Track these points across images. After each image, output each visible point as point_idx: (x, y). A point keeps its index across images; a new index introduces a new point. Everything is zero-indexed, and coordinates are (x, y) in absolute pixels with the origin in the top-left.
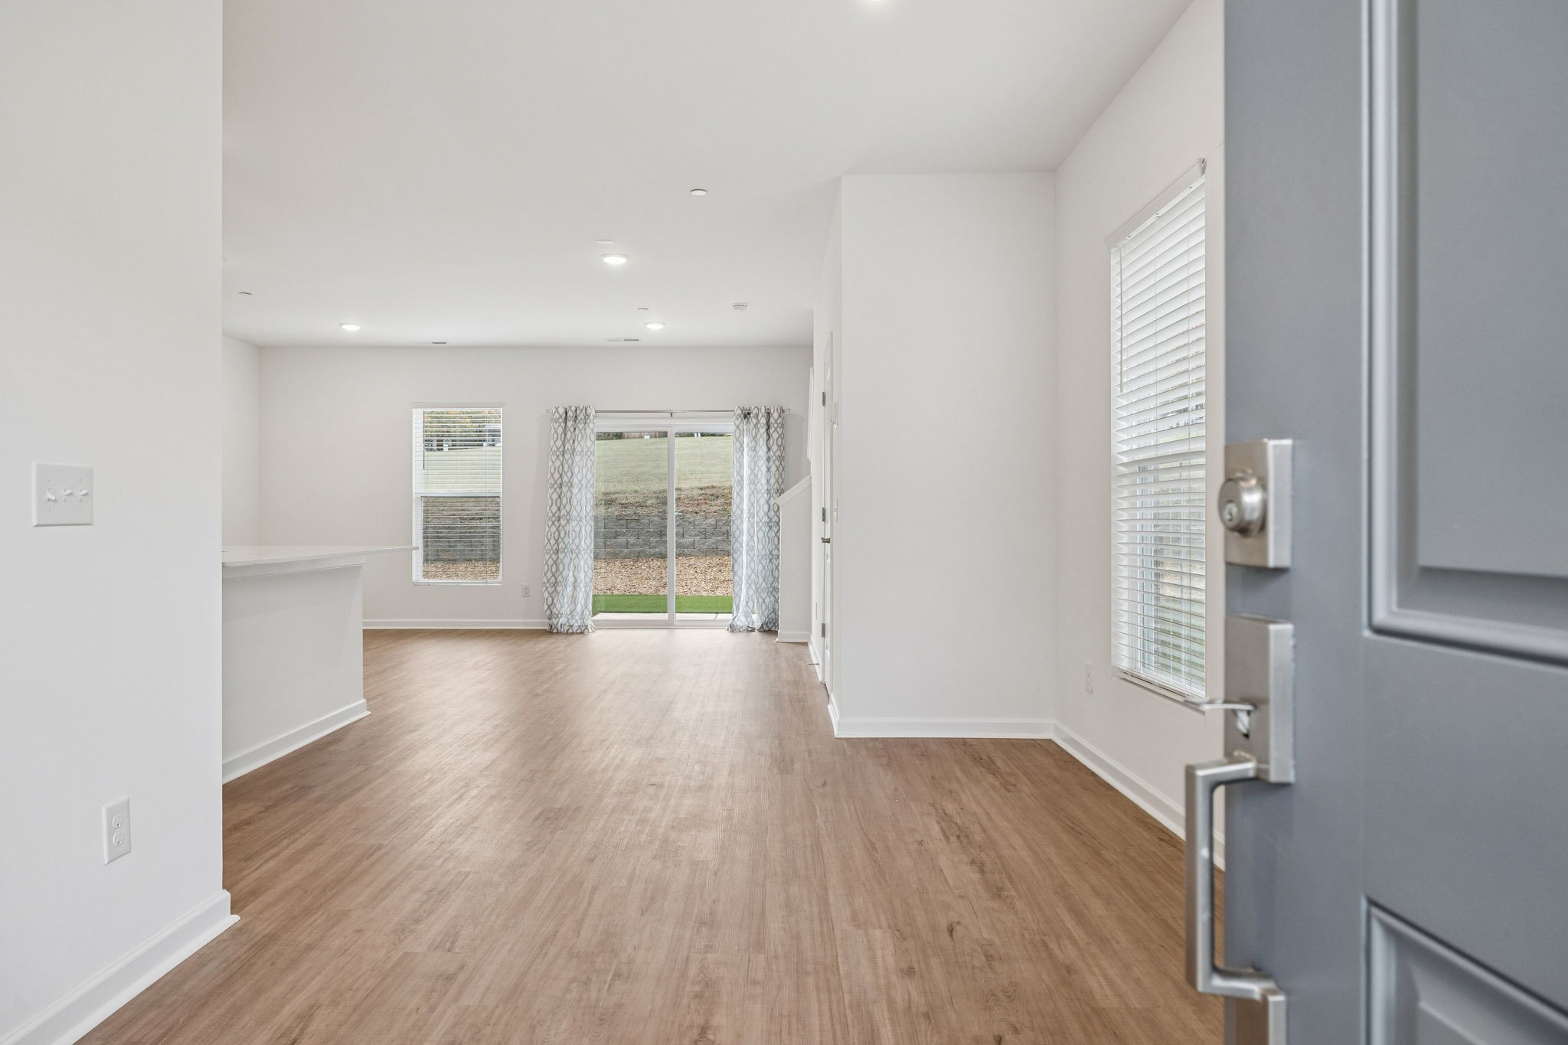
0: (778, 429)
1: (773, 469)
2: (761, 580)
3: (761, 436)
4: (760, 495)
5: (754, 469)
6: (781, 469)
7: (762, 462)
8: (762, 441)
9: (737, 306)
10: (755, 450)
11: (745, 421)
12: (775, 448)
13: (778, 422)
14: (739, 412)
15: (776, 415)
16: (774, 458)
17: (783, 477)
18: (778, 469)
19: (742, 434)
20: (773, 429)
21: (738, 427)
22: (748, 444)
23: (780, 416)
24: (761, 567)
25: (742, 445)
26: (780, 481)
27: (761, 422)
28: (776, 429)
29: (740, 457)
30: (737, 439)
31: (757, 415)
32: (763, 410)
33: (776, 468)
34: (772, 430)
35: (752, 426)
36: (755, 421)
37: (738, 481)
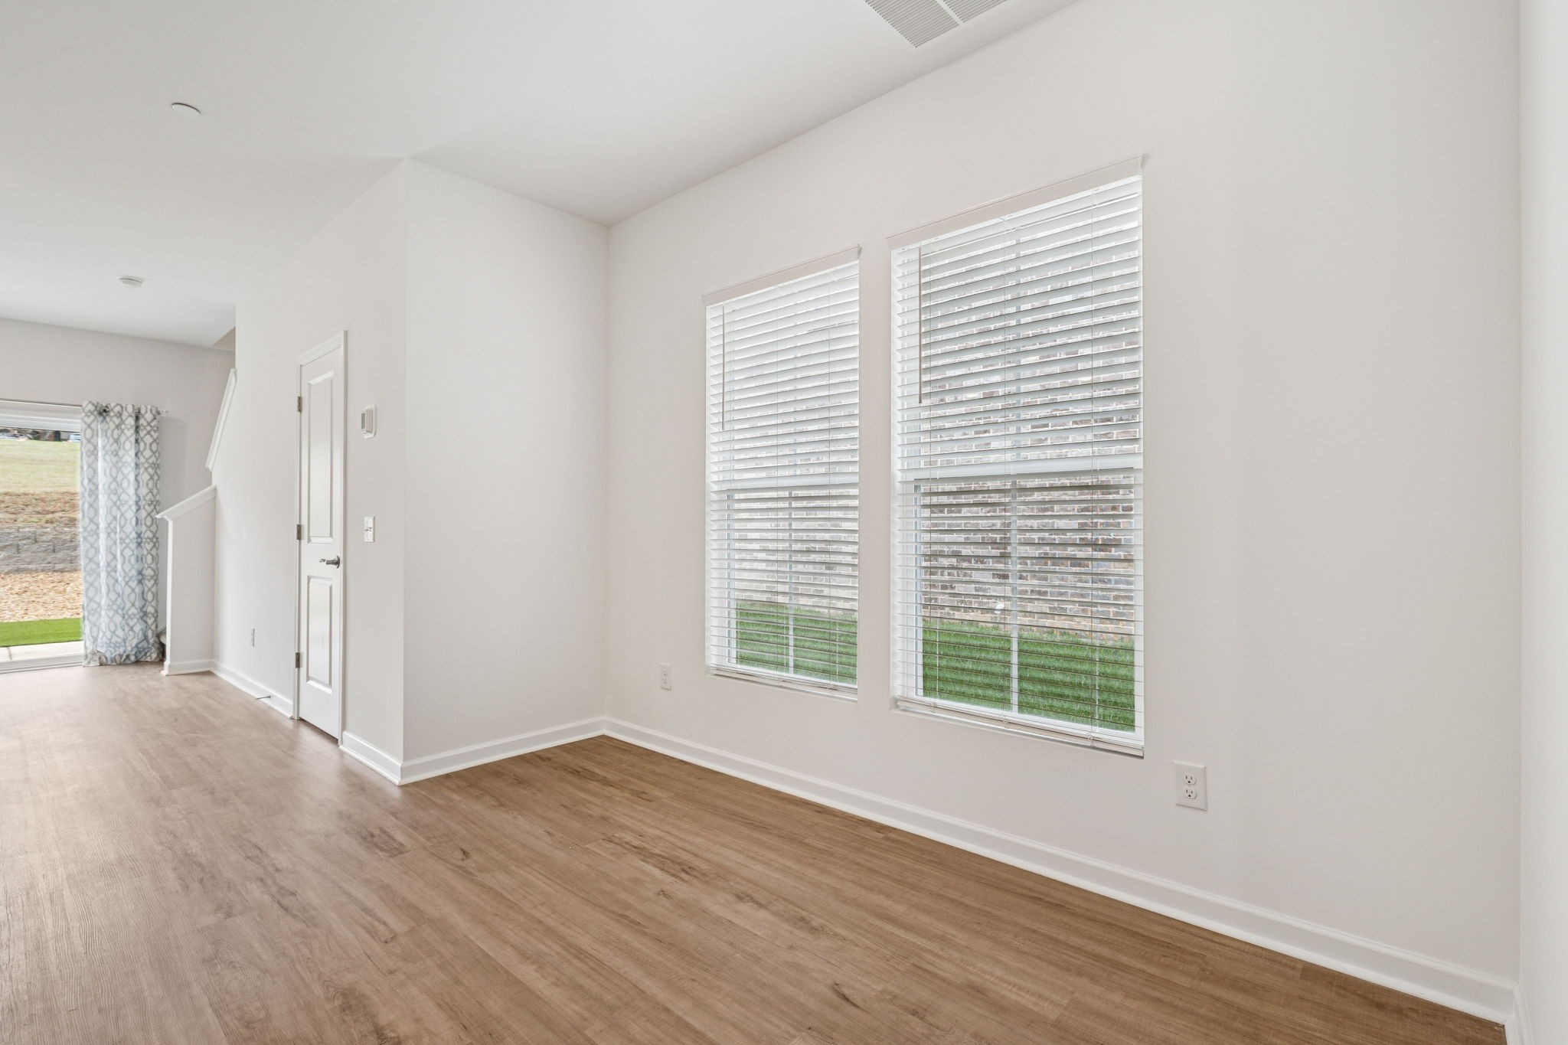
0: (152, 433)
1: (145, 477)
2: (128, 605)
3: (128, 438)
4: (126, 507)
5: (117, 477)
6: (156, 478)
7: (129, 469)
8: (129, 446)
9: (128, 280)
10: (117, 455)
11: (101, 419)
12: (147, 453)
13: (153, 424)
14: (91, 407)
15: (149, 417)
16: (146, 465)
17: (159, 487)
18: (152, 478)
19: (95, 433)
20: (145, 432)
21: (89, 426)
22: (104, 447)
23: (155, 418)
24: (128, 590)
25: (95, 447)
26: (155, 491)
27: (126, 422)
28: (149, 433)
29: (93, 461)
30: (89, 441)
31: (120, 415)
32: (130, 409)
33: (149, 477)
34: (142, 433)
35: (112, 426)
36: (117, 421)
37: (90, 490)
